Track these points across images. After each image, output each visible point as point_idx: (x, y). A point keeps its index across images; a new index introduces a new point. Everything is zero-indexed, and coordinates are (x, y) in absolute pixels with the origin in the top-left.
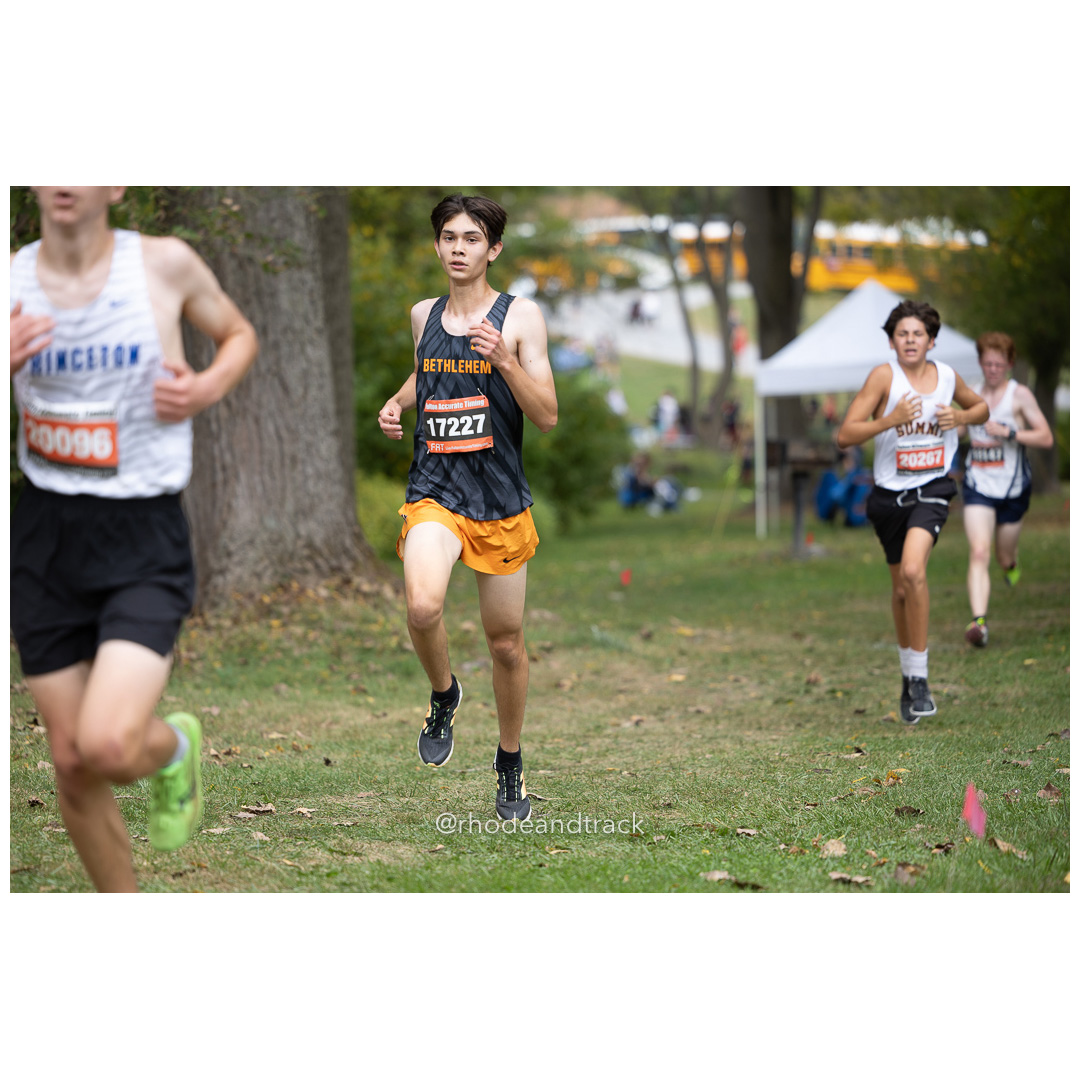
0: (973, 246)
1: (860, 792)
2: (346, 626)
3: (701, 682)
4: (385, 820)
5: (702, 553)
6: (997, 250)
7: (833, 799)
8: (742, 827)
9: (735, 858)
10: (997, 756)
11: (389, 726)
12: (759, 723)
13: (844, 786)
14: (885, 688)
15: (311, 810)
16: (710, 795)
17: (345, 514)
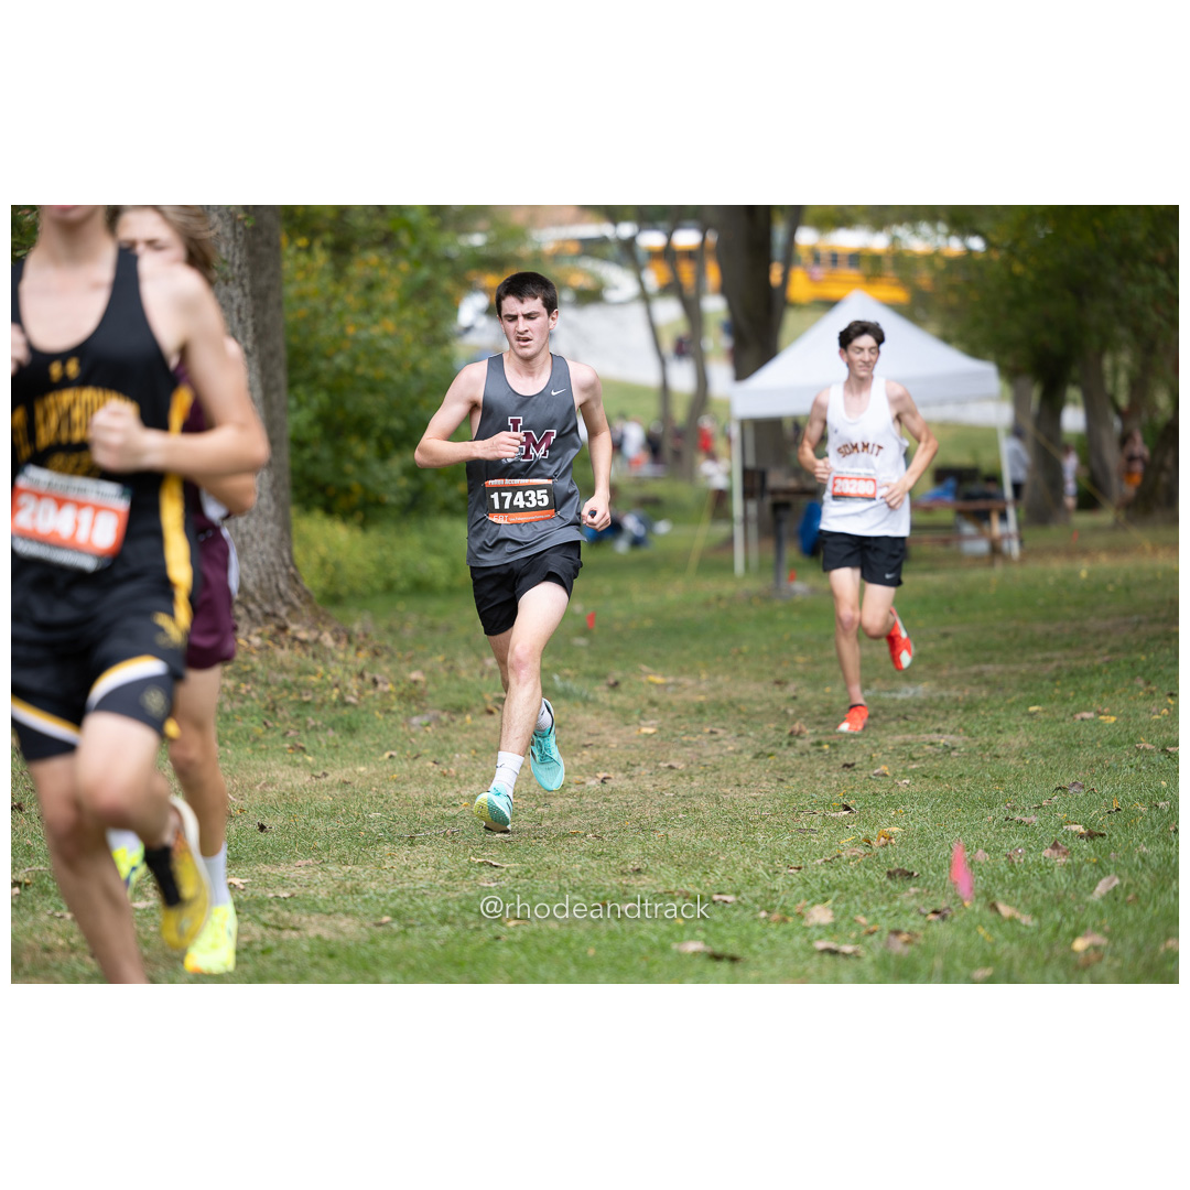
0: (970, 252)
1: (849, 854)
2: (281, 677)
3: (674, 736)
4: (326, 890)
5: (674, 593)
6: (996, 256)
7: (819, 861)
8: (719, 894)
9: (711, 927)
10: (999, 812)
11: (330, 788)
12: (737, 779)
13: (831, 847)
14: (876, 739)
15: (244, 881)
16: (683, 859)
17: (279, 553)
